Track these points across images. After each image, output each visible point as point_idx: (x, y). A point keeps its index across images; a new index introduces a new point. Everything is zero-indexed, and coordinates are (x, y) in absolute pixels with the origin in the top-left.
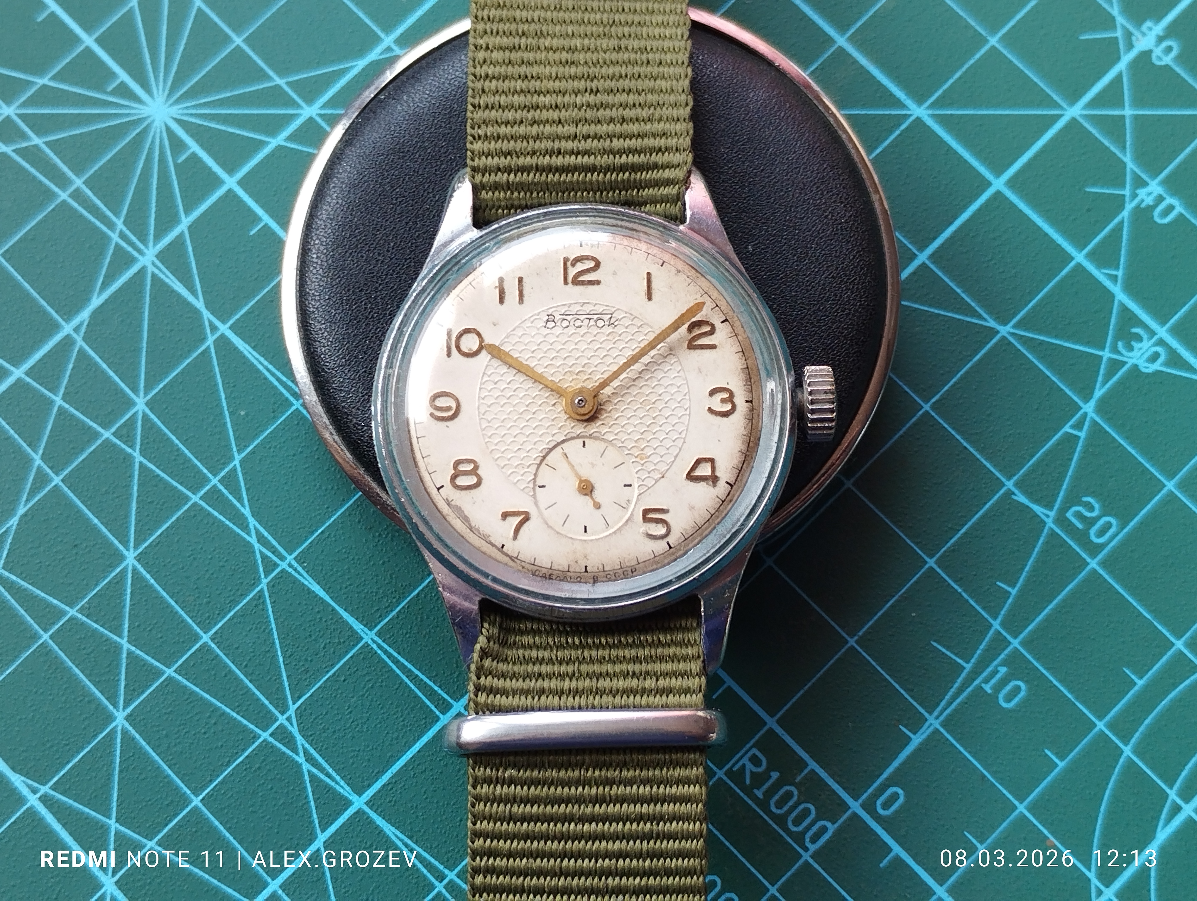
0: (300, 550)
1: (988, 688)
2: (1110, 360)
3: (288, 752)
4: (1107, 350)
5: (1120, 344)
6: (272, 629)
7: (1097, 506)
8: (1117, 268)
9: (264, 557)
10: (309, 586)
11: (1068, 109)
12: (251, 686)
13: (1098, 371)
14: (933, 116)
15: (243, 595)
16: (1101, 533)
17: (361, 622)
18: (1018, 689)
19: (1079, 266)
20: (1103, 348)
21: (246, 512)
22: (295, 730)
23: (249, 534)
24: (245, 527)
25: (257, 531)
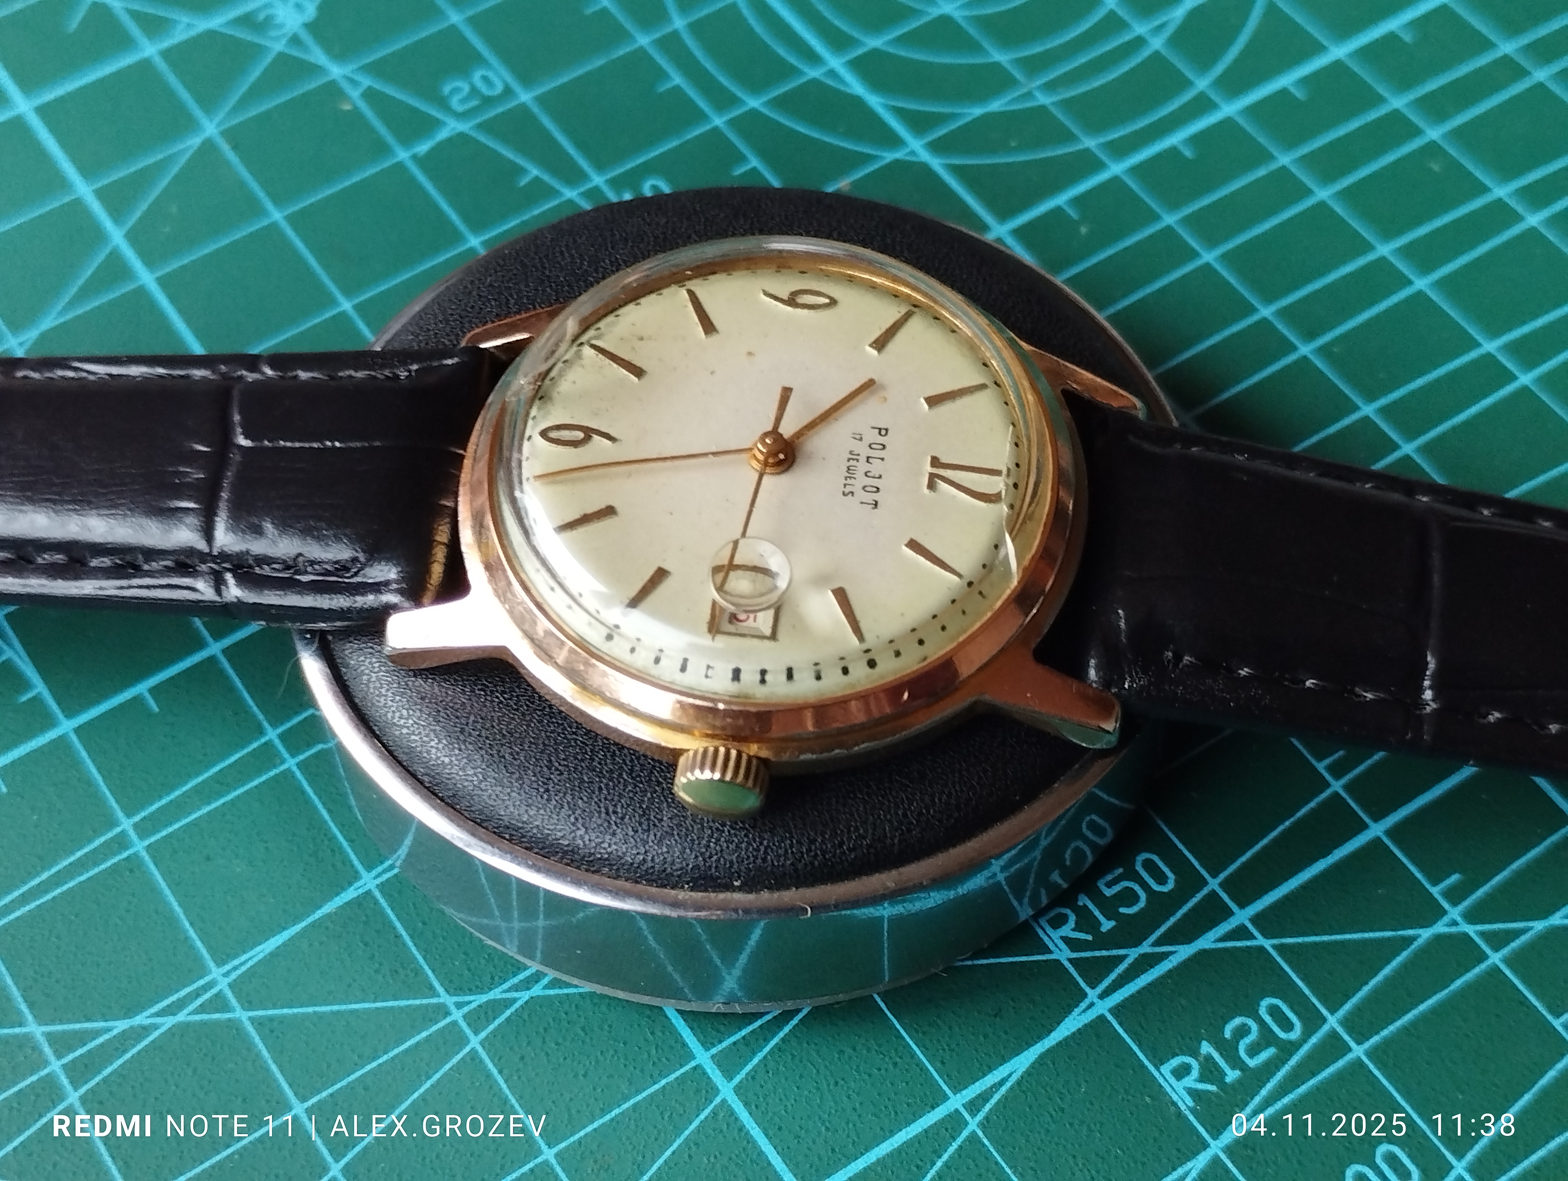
0: (208, 957)
2: (286, 45)
3: (508, 1013)
4: (273, 46)
5: (272, 33)
6: (315, 1013)
7: (457, 84)
8: (177, 21)
9: (202, 1009)
10: (268, 951)
12: (391, 1054)
13: (297, 58)
15: (250, 1046)
16: (491, 85)
17: (343, 889)
19: (160, 53)
20: (270, 49)
21: (121, 1026)
22: (479, 999)
23: (156, 1027)
24: (145, 1030)
25: (157, 1014)
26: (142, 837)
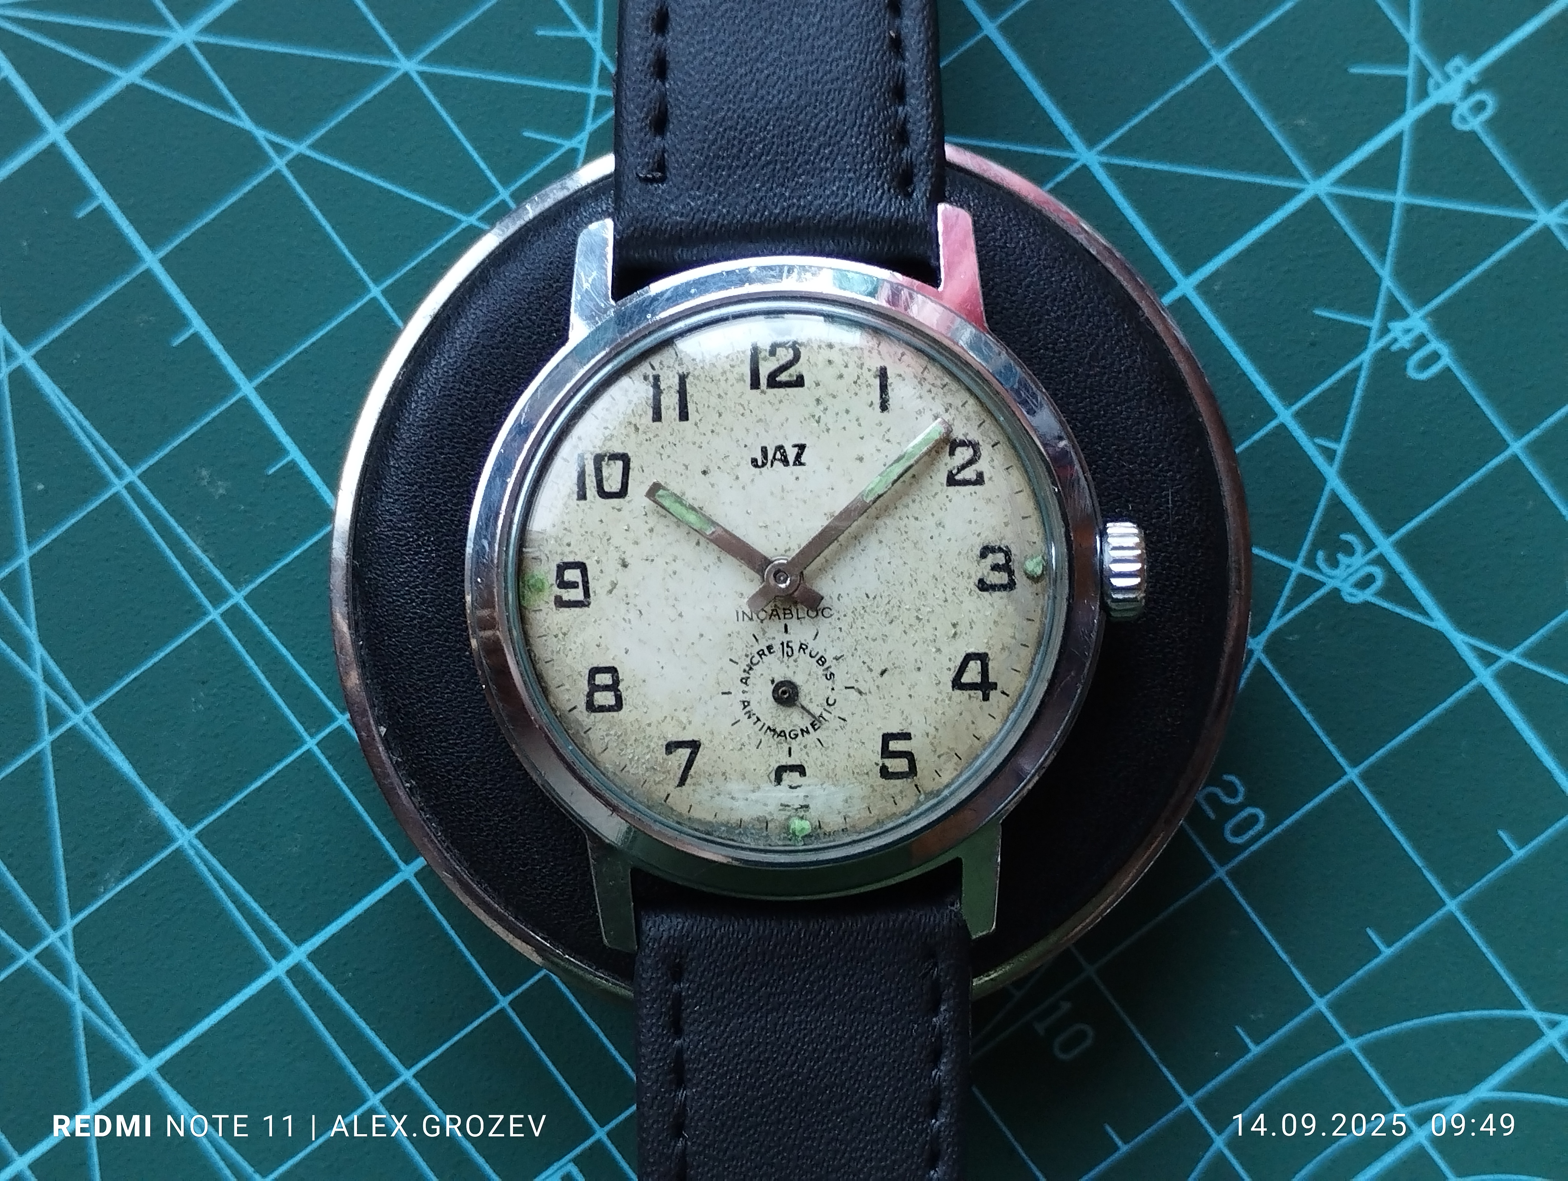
0: (103, 699)
1: (1040, 1028)
2: (1301, 576)
3: (58, 984)
4: (1300, 560)
5: (1320, 555)
7: (1242, 789)
8: (1337, 440)
9: (51, 703)
10: (111, 753)
11: (1311, 182)
13: (1281, 592)
14: (1108, 167)
15: (17, 754)
16: (1239, 830)
17: (176, 815)
18: (1081, 1036)
19: (1282, 427)
20: (1294, 559)
21: (31, 633)
22: (69, 956)
23: (32, 666)
24: (27, 656)
25: (44, 665)
26: (223, 615)
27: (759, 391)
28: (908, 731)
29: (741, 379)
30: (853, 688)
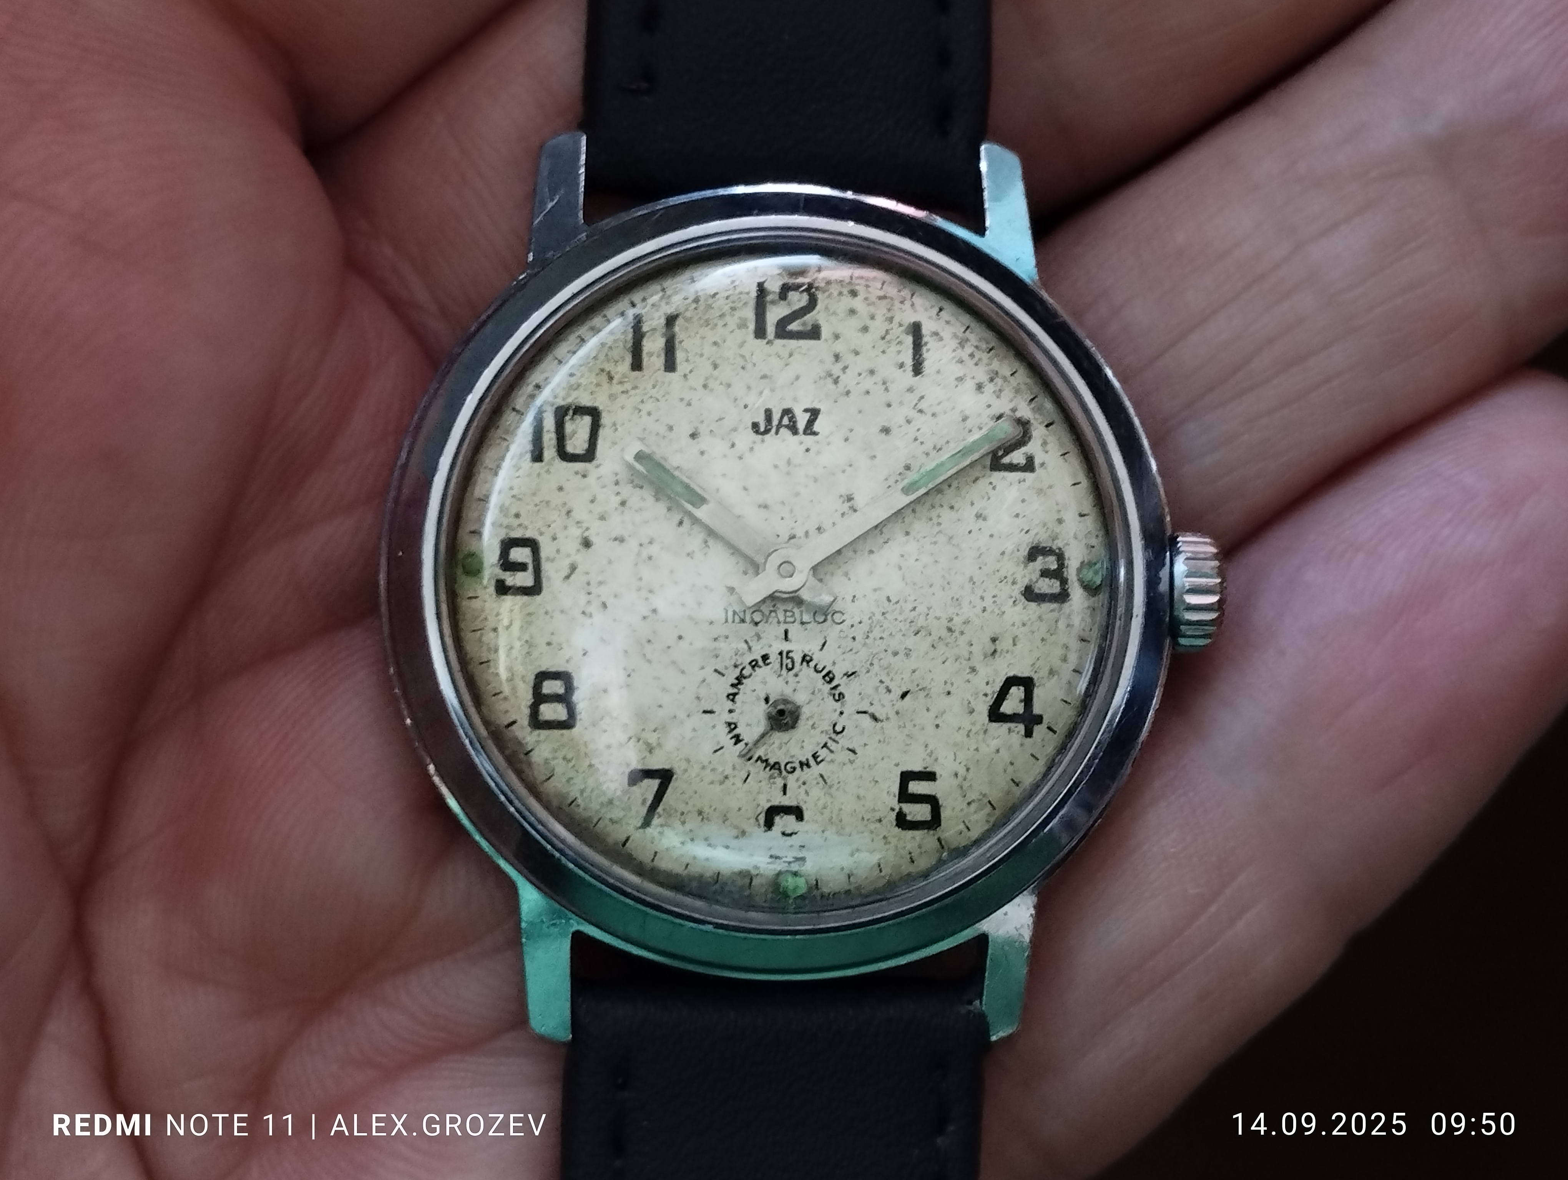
27: (766, 341)
28: (934, 770)
29: (742, 325)
30: (865, 712)
